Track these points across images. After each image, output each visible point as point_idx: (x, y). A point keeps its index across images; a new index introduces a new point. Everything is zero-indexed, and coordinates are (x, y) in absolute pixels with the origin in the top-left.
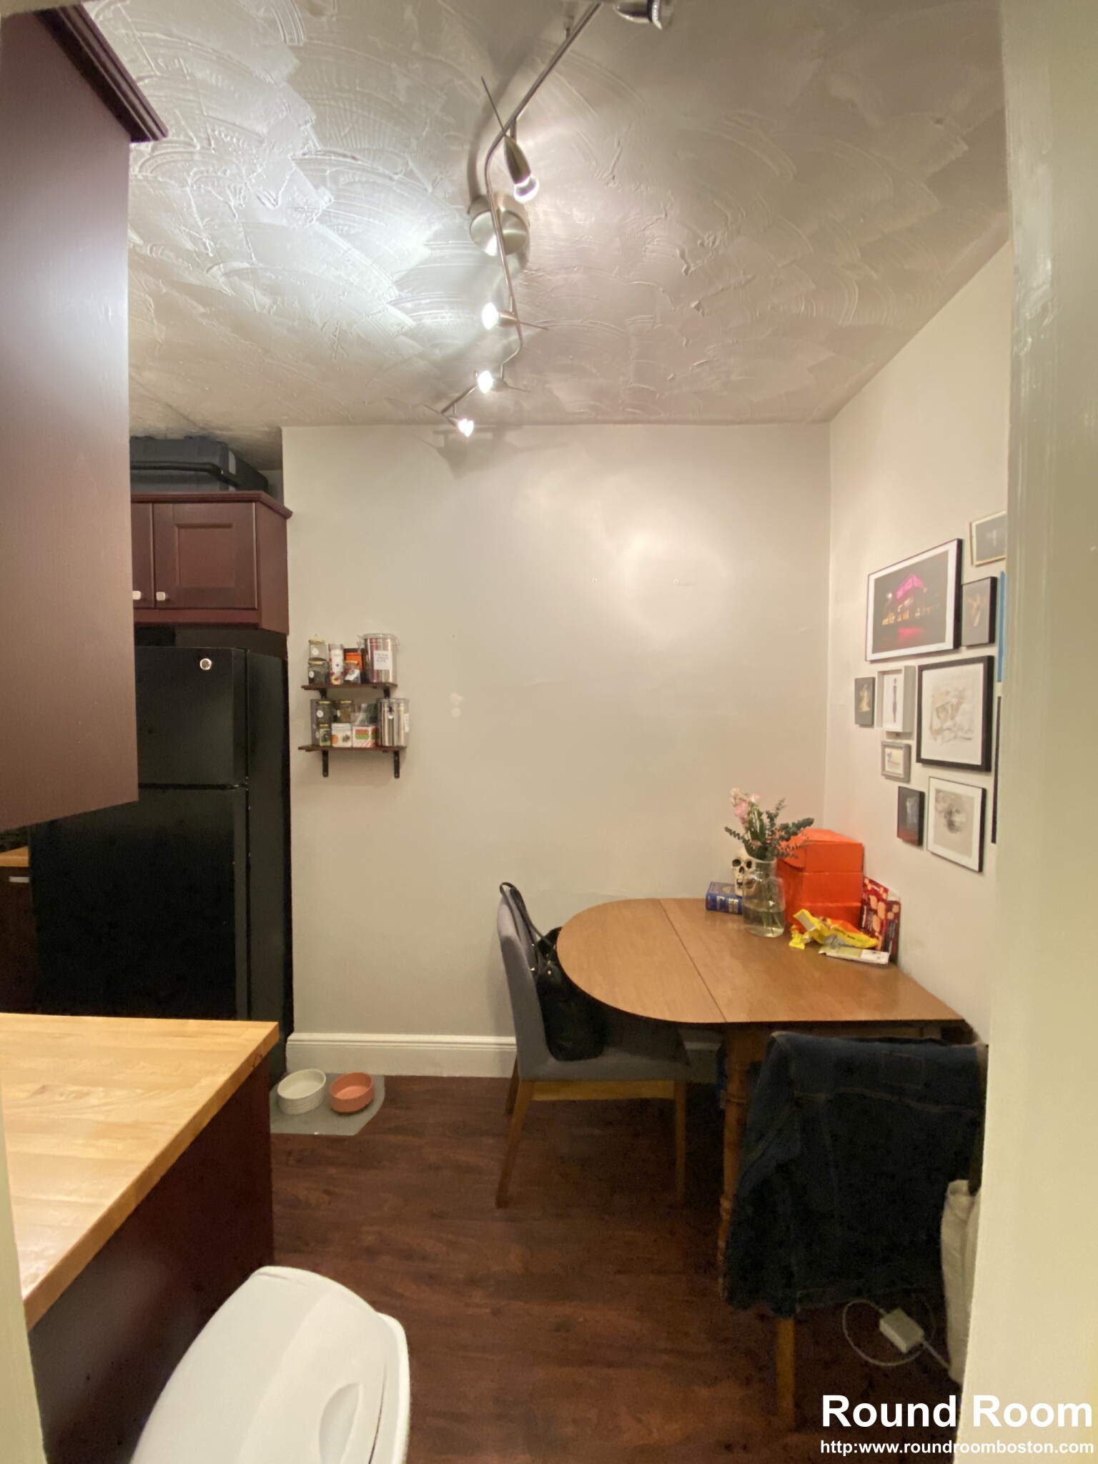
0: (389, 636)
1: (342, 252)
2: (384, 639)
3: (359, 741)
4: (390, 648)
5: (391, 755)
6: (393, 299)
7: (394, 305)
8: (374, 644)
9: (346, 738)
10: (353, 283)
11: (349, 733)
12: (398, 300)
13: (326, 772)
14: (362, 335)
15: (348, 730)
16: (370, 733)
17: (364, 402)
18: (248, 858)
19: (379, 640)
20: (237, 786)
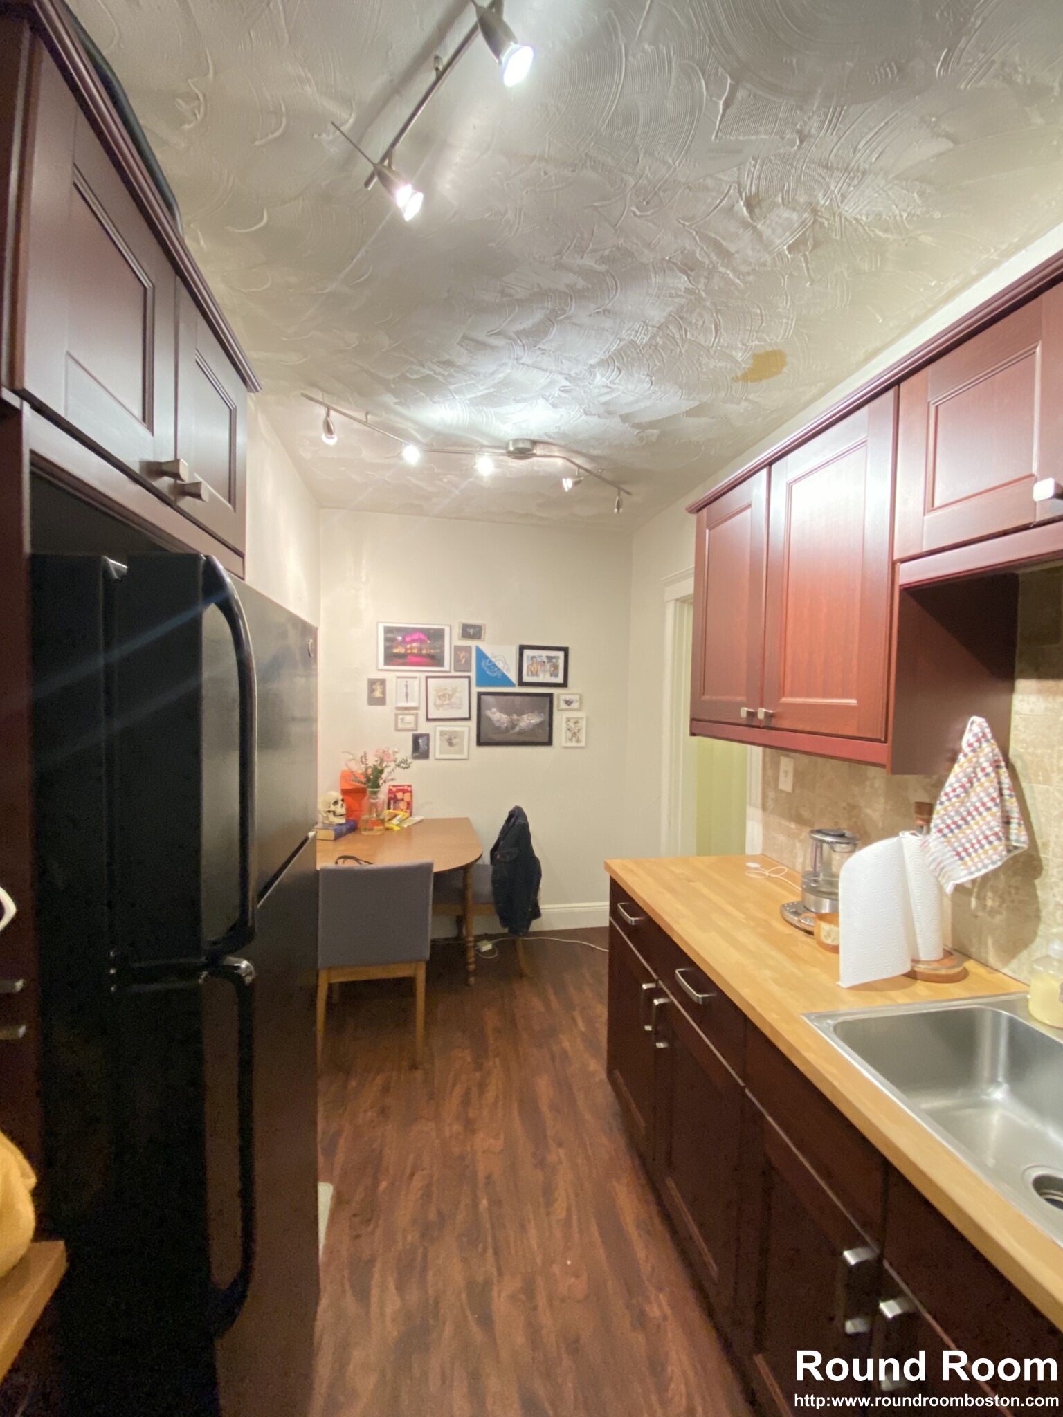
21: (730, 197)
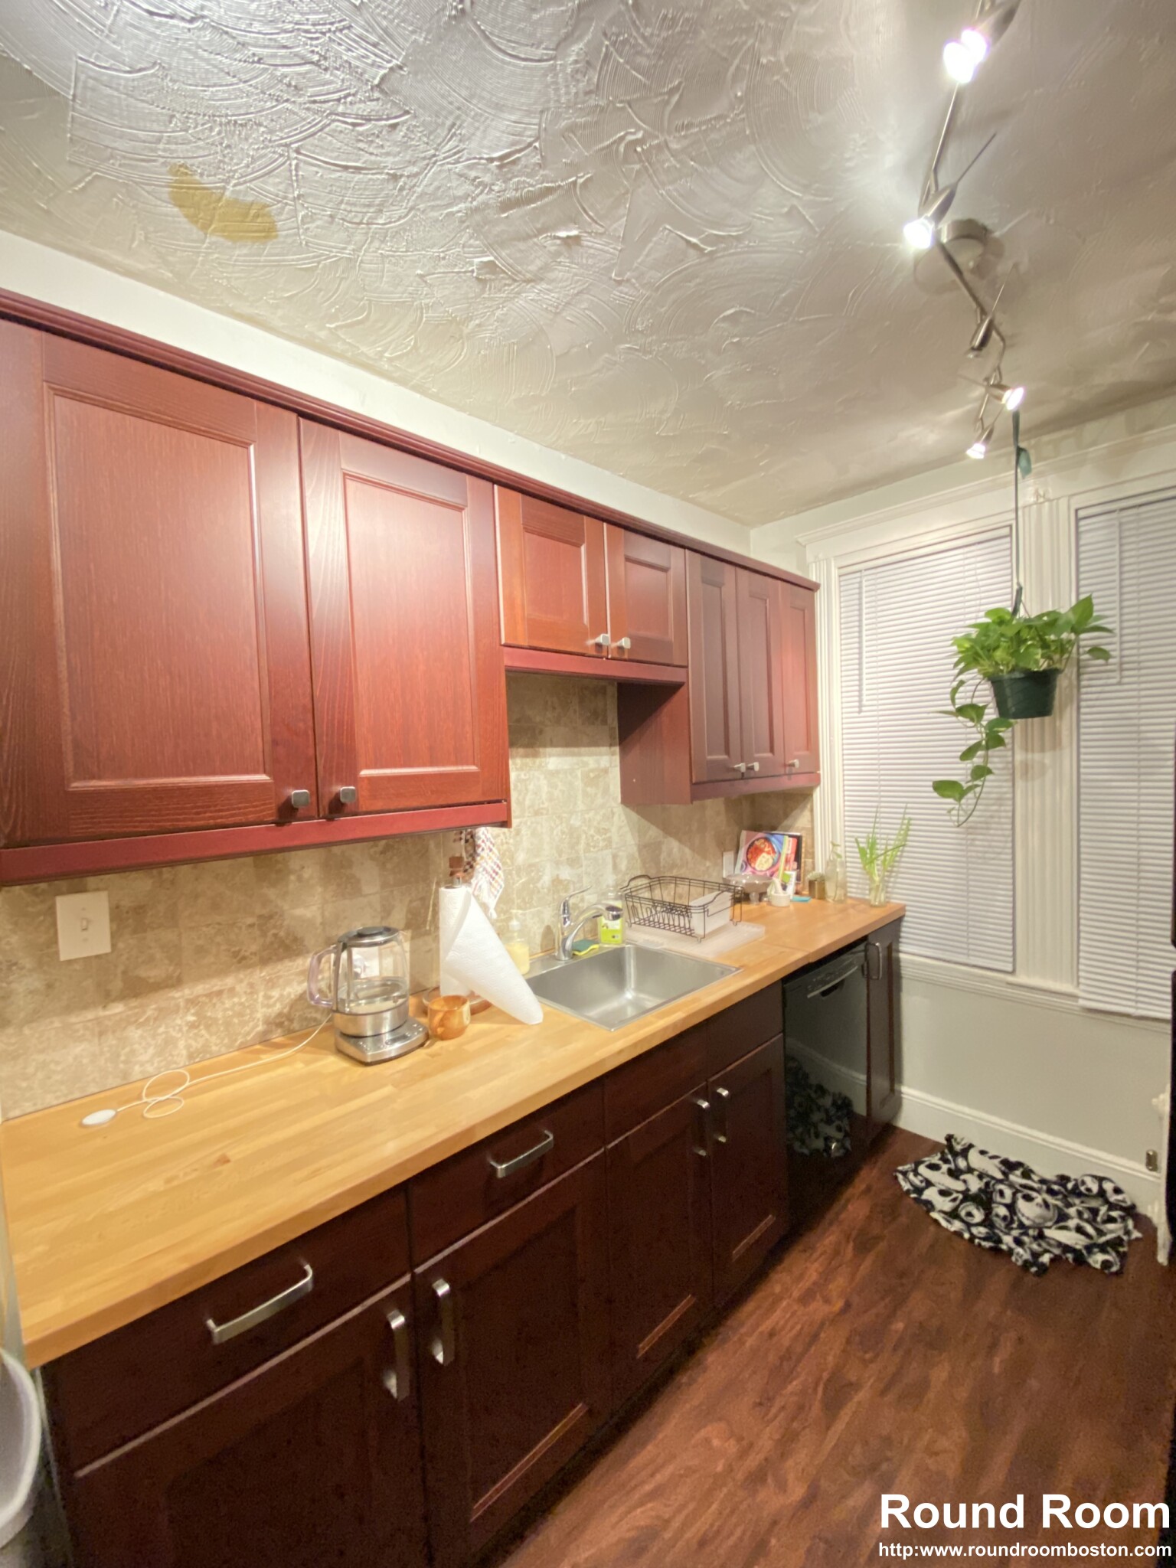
21: (590, 224)
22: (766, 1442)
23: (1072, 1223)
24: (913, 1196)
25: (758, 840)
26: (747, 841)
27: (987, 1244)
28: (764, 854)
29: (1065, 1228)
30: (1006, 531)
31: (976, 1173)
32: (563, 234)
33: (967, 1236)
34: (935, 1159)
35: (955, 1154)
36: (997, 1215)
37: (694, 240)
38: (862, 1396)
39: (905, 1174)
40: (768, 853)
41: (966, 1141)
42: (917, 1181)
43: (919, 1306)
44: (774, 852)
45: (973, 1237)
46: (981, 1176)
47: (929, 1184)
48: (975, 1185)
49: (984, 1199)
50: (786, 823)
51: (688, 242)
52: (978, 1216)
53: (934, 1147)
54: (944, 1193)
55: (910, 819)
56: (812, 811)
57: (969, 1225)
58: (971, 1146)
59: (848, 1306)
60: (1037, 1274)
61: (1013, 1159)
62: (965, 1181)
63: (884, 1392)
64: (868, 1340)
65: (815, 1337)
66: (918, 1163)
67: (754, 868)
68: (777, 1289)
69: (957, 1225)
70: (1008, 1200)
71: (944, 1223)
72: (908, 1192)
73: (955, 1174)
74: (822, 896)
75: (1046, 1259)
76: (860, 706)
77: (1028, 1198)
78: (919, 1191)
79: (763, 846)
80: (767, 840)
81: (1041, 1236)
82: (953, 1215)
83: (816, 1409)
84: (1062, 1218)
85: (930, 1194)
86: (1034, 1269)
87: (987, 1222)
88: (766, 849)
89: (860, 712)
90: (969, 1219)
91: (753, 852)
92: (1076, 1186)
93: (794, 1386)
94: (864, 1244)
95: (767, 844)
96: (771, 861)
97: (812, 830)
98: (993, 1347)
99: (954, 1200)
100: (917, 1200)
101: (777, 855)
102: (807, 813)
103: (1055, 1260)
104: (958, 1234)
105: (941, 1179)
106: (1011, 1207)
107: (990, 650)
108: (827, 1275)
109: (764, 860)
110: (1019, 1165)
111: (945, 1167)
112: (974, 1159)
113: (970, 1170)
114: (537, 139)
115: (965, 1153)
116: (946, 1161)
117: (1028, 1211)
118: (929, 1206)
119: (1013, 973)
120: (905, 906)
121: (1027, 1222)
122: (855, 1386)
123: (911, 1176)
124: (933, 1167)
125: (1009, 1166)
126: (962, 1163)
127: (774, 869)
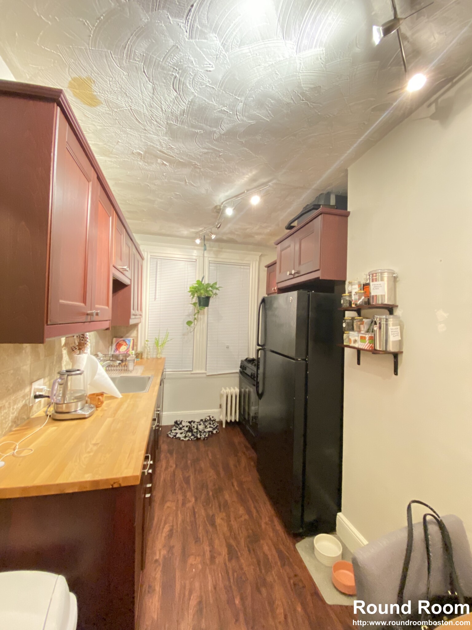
0: (386, 271)
1: (249, 54)
2: (382, 273)
3: (362, 343)
4: (386, 279)
5: (392, 357)
6: (295, 48)
7: (300, 52)
8: (374, 278)
9: (355, 341)
10: (272, 64)
11: (357, 338)
12: (297, 45)
13: (359, 363)
14: (312, 86)
15: (356, 336)
16: (367, 339)
17: (364, 124)
18: (306, 400)
19: (377, 274)
20: (300, 359)
22: (180, 498)
23: (208, 426)
24: (174, 438)
25: (120, 341)
26: (116, 342)
27: (195, 439)
28: (123, 346)
29: (207, 428)
30: (195, 260)
31: (185, 427)
32: (165, 162)
33: (190, 439)
34: (174, 428)
35: (178, 425)
36: (194, 432)
37: (187, 181)
38: (192, 478)
39: (170, 434)
40: (125, 345)
41: (180, 421)
42: (174, 434)
43: (190, 456)
44: (127, 345)
45: (192, 439)
46: (187, 426)
47: (177, 433)
48: (187, 429)
49: (190, 430)
50: (127, 335)
51: (186, 180)
52: (190, 434)
53: (172, 426)
54: (181, 433)
55: (168, 332)
56: (137, 331)
57: (190, 437)
58: (182, 421)
59: (176, 465)
60: (207, 439)
61: (190, 420)
62: (184, 429)
63: (195, 474)
64: (185, 468)
65: (174, 475)
66: (171, 431)
67: (119, 351)
68: (158, 472)
69: (187, 439)
70: (196, 427)
71: (184, 439)
72: (173, 438)
73: (180, 429)
74: (142, 358)
75: (207, 436)
76: (155, 299)
77: (200, 425)
78: (175, 436)
79: (122, 343)
80: (124, 341)
81: (205, 432)
82: (185, 437)
83: (185, 486)
84: (206, 427)
85: (178, 435)
86: (206, 439)
87: (193, 435)
88: (124, 344)
89: (155, 300)
90: (189, 436)
91: (119, 345)
92: (205, 420)
93: (177, 485)
94: (171, 452)
95: (124, 342)
96: (126, 348)
97: (137, 337)
98: (208, 455)
99: (185, 433)
100: (176, 438)
101: (128, 346)
102: (135, 332)
103: (209, 435)
104: (189, 440)
105: (178, 431)
106: (197, 429)
107: (199, 290)
108: (168, 462)
109: (123, 348)
110: (192, 421)
111: (177, 429)
112: (183, 424)
113: (184, 427)
114: (183, 151)
115: (181, 423)
116: (177, 427)
117: (201, 427)
118: (179, 438)
119: (192, 371)
120: (165, 358)
121: (201, 430)
122: (189, 477)
123: (172, 434)
124: (175, 430)
125: (190, 422)
126: (181, 426)
127: (128, 351)
